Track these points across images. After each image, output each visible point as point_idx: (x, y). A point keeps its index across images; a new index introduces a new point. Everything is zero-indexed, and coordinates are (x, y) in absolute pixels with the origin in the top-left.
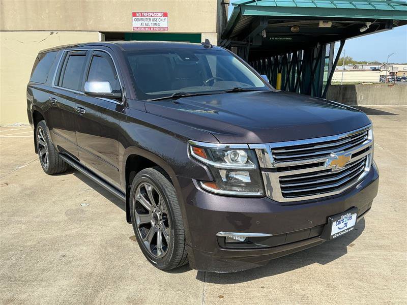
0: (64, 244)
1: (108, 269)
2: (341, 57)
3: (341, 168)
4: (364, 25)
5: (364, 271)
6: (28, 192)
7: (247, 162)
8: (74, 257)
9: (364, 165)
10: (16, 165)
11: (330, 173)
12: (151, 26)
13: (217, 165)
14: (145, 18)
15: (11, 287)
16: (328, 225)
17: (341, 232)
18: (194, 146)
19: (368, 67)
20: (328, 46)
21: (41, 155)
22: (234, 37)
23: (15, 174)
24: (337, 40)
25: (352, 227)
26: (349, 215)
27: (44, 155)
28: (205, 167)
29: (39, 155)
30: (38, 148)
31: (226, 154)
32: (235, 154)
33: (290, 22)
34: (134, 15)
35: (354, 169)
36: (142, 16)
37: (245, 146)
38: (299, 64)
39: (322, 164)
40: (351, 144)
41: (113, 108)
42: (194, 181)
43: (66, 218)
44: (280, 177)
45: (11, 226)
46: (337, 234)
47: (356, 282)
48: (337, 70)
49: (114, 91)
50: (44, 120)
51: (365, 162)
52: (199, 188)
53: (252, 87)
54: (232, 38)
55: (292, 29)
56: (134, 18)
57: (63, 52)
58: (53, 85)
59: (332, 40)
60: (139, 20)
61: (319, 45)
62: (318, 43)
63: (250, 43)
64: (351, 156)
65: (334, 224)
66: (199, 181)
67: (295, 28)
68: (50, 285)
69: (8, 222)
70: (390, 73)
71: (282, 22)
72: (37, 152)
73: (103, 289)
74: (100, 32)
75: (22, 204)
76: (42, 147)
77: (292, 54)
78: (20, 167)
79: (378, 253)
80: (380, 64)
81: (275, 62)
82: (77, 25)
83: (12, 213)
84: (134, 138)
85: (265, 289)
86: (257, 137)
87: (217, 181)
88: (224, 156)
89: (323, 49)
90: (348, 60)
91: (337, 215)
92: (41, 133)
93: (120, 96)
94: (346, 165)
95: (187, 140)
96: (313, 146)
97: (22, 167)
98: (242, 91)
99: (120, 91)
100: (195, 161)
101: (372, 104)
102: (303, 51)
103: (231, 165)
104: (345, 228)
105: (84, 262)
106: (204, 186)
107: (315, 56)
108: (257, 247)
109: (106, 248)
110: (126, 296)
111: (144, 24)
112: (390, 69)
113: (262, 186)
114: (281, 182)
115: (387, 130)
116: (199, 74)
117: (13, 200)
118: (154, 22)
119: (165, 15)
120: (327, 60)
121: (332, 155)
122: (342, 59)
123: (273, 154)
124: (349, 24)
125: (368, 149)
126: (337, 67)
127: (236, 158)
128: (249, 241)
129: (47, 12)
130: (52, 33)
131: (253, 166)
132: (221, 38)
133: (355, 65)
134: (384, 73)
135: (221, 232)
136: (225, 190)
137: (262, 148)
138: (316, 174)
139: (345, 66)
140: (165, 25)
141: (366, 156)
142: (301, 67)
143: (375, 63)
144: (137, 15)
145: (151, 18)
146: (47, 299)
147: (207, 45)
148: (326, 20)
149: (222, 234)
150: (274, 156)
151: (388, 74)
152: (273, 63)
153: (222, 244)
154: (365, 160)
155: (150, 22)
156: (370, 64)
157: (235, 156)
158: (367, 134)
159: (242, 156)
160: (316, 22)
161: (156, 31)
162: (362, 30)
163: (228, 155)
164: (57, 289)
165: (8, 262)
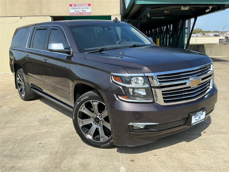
0: (39, 137)
1: (67, 149)
2: (195, 28)
3: (196, 86)
4: (208, 8)
5: (212, 145)
6: (14, 110)
7: (144, 84)
8: (46, 143)
9: (209, 85)
10: (4, 96)
11: (190, 89)
12: (81, 12)
13: (127, 86)
14: (77, 7)
15: (12, 160)
16: (190, 118)
17: (197, 122)
18: (114, 76)
19: (212, 34)
20: (187, 21)
21: (20, 90)
22: (130, 18)
23: (5, 101)
24: (192, 17)
25: (203, 119)
26: (201, 112)
27: (21, 90)
28: (121, 87)
29: (18, 90)
30: (18, 85)
31: (132, 79)
32: (137, 79)
33: (164, 7)
34: (71, 5)
35: (203, 87)
36: (75, 6)
37: (143, 75)
38: (170, 33)
39: (185, 84)
40: (201, 73)
41: (65, 58)
42: (115, 95)
43: (39, 124)
44: (162, 92)
45: (7, 129)
46: (195, 123)
47: (208, 151)
48: (193, 36)
49: (65, 49)
50: (21, 68)
51: (209, 83)
52: (117, 99)
53: (144, 44)
54: (129, 18)
55: (165, 11)
56: (70, 7)
57: (32, 28)
58: (26, 47)
59: (189, 18)
60: (74, 8)
61: (181, 21)
62: (181, 20)
63: (140, 21)
64: (201, 79)
65: (193, 117)
66: (117, 95)
67: (167, 11)
68: (34, 158)
69: (5, 127)
70: (225, 37)
71: (159, 7)
72: (17, 88)
73: (65, 159)
74: (50, 16)
75: (11, 117)
76: (20, 85)
77: (165, 27)
78: (7, 97)
79: (220, 136)
80: (219, 32)
81: (155, 32)
82: (36, 13)
83: (6, 122)
84: (78, 75)
85: (157, 156)
86: (149, 69)
87: (128, 94)
88: (131, 81)
89: (184, 24)
90: (199, 30)
91: (195, 113)
92: (19, 77)
93: (69, 51)
94: (199, 85)
95: (110, 73)
96: (180, 74)
97: (8, 97)
98: (138, 46)
99: (69, 48)
100: (115, 84)
101: (215, 56)
102: (172, 25)
103: (135, 86)
104: (199, 120)
105: (53, 146)
106: (120, 98)
107: (179, 28)
108: (151, 131)
109: (64, 139)
110: (79, 162)
111: (77, 11)
112: (225, 35)
113: (152, 97)
114: (163, 94)
115: (224, 70)
116: (112, 39)
117: (5, 115)
118: (83, 10)
119: (89, 5)
120: (186, 30)
121: (190, 79)
122: (196, 30)
123: (158, 78)
124: (199, 7)
125: (210, 76)
126: (192, 35)
127: (138, 82)
128: (146, 127)
129: (18, 5)
130: (21, 18)
131: (147, 86)
132: (123, 18)
133: (204, 33)
134: (221, 38)
135: (131, 123)
136: (132, 99)
137: (152, 75)
138: (182, 90)
139: (198, 34)
140: (89, 11)
141: (210, 80)
142: (171, 35)
143: (216, 32)
144: (72, 5)
145: (81, 7)
146: (34, 166)
147: (117, 21)
148: (185, 5)
149: (131, 124)
150: (159, 80)
151: (224, 38)
152: (154, 32)
153: (131, 130)
154: (209, 82)
155: (80, 10)
156: (213, 32)
157: (137, 80)
158: (210, 68)
159: (141, 80)
160: (179, 7)
161: (84, 15)
162: (207, 11)
163: (133, 80)
164: (39, 160)
165: (8, 148)
